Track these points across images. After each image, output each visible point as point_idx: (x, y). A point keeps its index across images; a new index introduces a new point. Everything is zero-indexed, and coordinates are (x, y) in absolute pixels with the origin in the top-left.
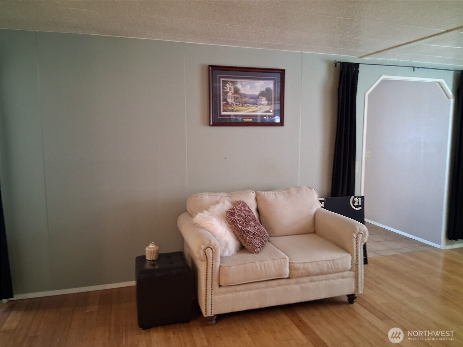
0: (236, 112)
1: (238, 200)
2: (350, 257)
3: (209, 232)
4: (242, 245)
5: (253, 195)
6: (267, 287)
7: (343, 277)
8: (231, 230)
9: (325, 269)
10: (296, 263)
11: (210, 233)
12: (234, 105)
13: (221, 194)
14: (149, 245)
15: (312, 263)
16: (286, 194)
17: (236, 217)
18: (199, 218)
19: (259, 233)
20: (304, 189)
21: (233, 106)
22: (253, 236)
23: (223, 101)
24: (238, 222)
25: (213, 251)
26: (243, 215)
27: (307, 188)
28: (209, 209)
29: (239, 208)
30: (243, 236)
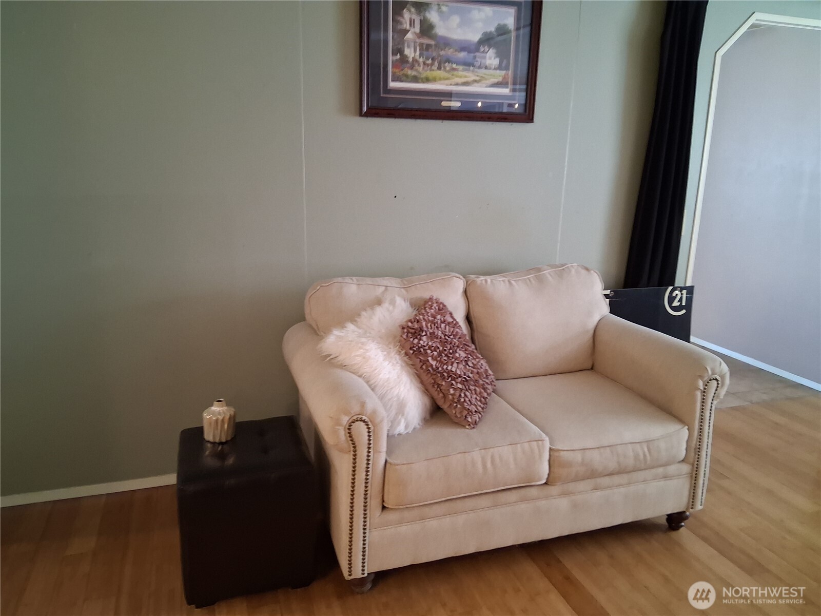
0: (423, 82)
1: (426, 295)
2: (685, 432)
3: (360, 376)
4: (436, 404)
5: (460, 284)
6: (495, 506)
7: (666, 477)
8: (410, 370)
9: (630, 462)
10: (564, 451)
11: (360, 380)
12: (419, 65)
13: (386, 281)
14: (212, 405)
15: (602, 450)
16: (533, 282)
17: (424, 341)
18: (333, 342)
19: (476, 377)
20: (573, 271)
21: (416, 67)
22: (464, 384)
23: (394, 54)
24: (429, 351)
25: (369, 428)
26: (440, 334)
27: (580, 269)
28: (358, 320)
29: (431, 318)
30: (439, 386)
